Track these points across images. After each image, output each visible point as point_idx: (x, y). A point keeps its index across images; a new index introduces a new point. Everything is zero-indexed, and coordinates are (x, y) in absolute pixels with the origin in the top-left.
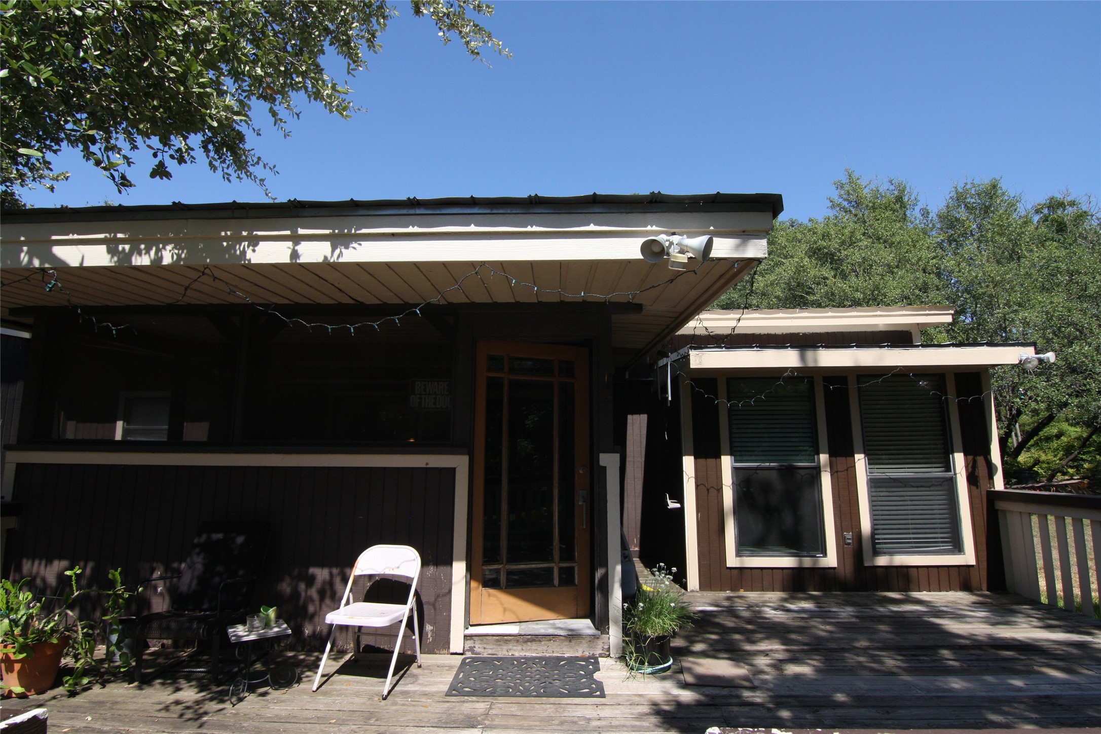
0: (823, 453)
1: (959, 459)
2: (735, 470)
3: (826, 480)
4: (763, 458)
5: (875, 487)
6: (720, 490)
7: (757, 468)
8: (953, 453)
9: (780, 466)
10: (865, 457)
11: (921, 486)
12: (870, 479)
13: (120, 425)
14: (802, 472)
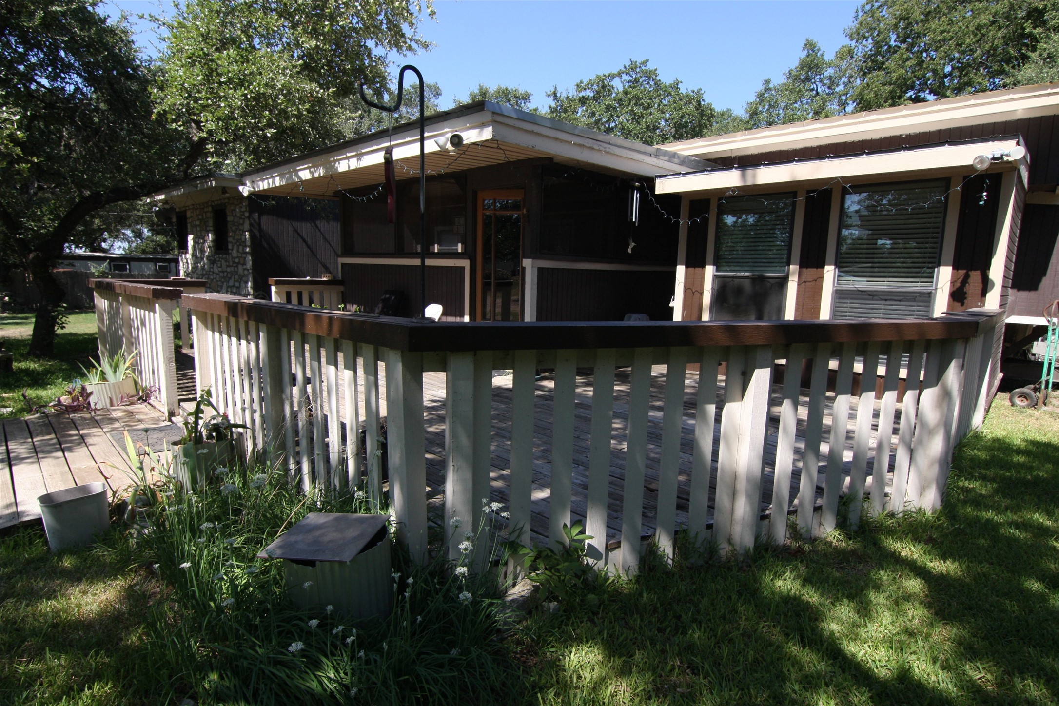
0: (794, 264)
1: (945, 275)
2: (715, 277)
3: (792, 288)
4: (737, 268)
5: (839, 298)
6: (701, 294)
7: (733, 277)
8: (939, 265)
9: (753, 275)
10: (835, 268)
11: (890, 300)
12: (836, 291)
13: (436, 246)
14: (771, 280)
